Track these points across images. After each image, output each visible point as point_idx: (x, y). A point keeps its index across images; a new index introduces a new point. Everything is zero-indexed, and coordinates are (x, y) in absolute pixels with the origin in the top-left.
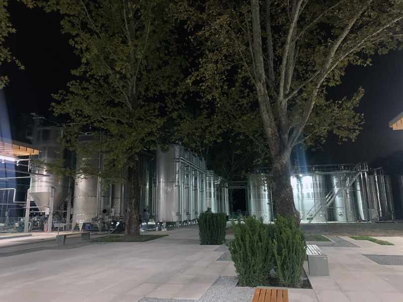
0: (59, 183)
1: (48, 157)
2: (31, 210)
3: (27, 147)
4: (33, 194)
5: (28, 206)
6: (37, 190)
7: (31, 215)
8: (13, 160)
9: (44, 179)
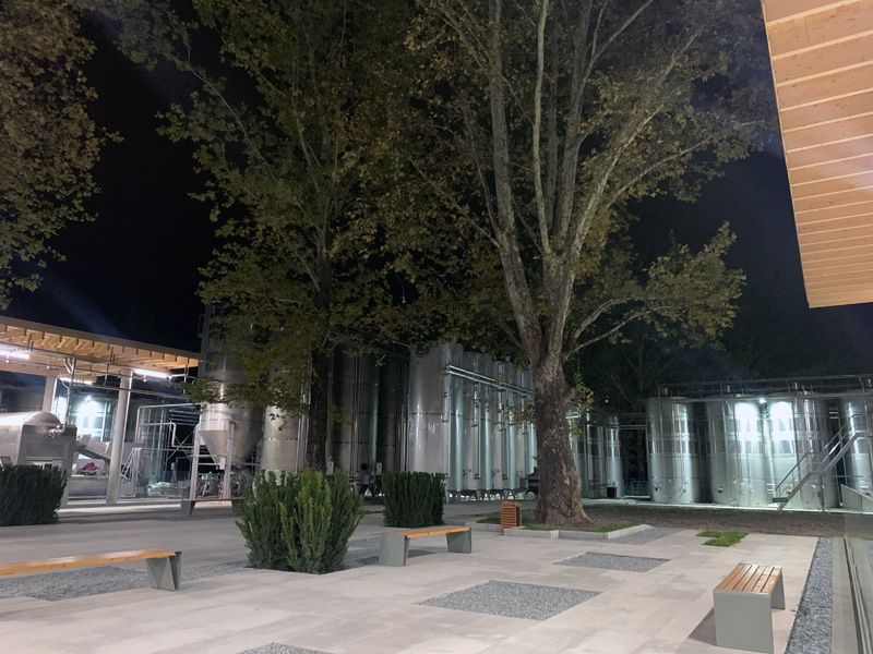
0: (246, 414)
1: (227, 369)
2: (201, 460)
3: (177, 355)
4: (205, 434)
5: (196, 455)
6: (209, 427)
7: (202, 470)
8: (163, 376)
9: (221, 407)
